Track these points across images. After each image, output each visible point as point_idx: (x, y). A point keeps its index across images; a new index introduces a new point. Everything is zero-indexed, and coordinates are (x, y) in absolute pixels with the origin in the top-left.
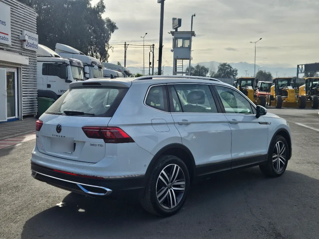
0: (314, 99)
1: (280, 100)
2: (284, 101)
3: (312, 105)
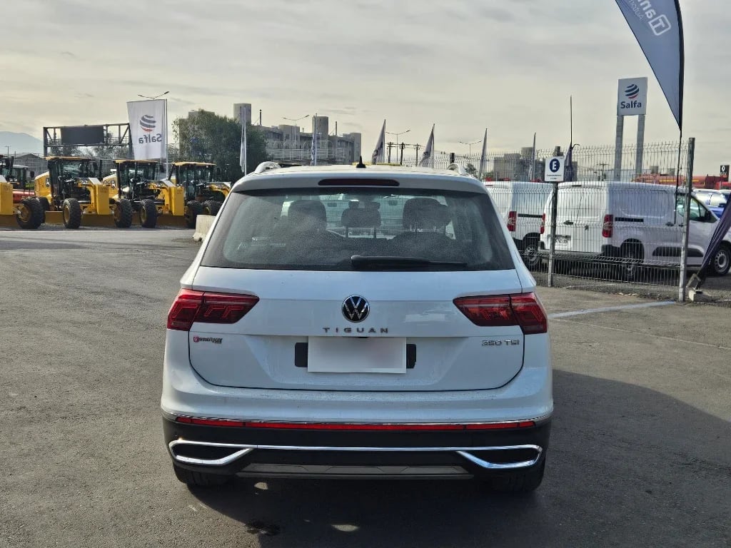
0: (147, 207)
1: (76, 209)
2: (84, 212)
3: (143, 221)
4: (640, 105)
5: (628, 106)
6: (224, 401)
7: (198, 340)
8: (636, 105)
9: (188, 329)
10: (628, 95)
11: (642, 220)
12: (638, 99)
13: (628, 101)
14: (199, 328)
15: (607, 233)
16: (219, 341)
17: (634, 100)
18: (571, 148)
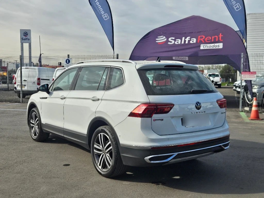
4: (29, 39)
5: (25, 39)
6: (168, 139)
7: (155, 120)
8: (28, 39)
9: (151, 117)
10: (24, 35)
11: (49, 80)
12: (28, 37)
13: (24, 37)
14: (155, 116)
15: (39, 84)
16: (162, 120)
17: (26, 37)
18: (41, 55)
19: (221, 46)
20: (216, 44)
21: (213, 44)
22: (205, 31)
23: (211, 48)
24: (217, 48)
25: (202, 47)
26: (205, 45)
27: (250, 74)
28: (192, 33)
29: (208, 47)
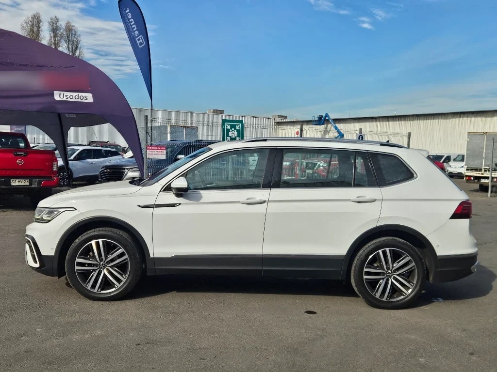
19: (89, 98)
20: (80, 94)
21: (76, 94)
22: (51, 67)
23: (74, 100)
24: (84, 101)
25: (58, 96)
26: (62, 93)
27: (158, 149)
28: (26, 65)
29: (68, 97)
